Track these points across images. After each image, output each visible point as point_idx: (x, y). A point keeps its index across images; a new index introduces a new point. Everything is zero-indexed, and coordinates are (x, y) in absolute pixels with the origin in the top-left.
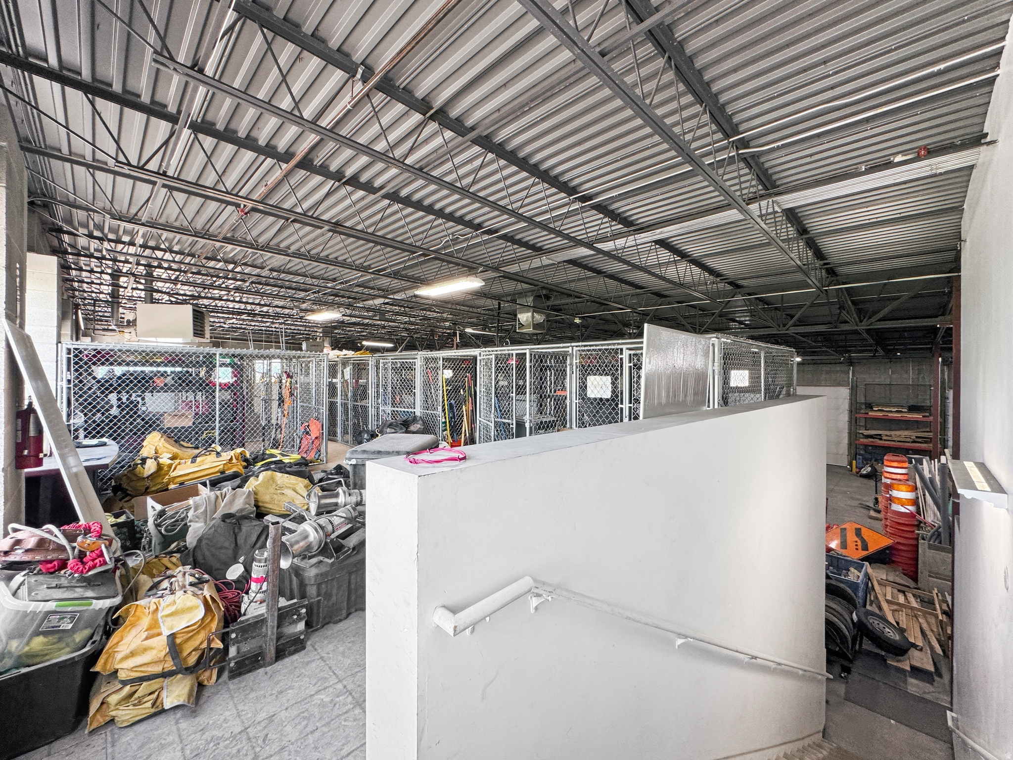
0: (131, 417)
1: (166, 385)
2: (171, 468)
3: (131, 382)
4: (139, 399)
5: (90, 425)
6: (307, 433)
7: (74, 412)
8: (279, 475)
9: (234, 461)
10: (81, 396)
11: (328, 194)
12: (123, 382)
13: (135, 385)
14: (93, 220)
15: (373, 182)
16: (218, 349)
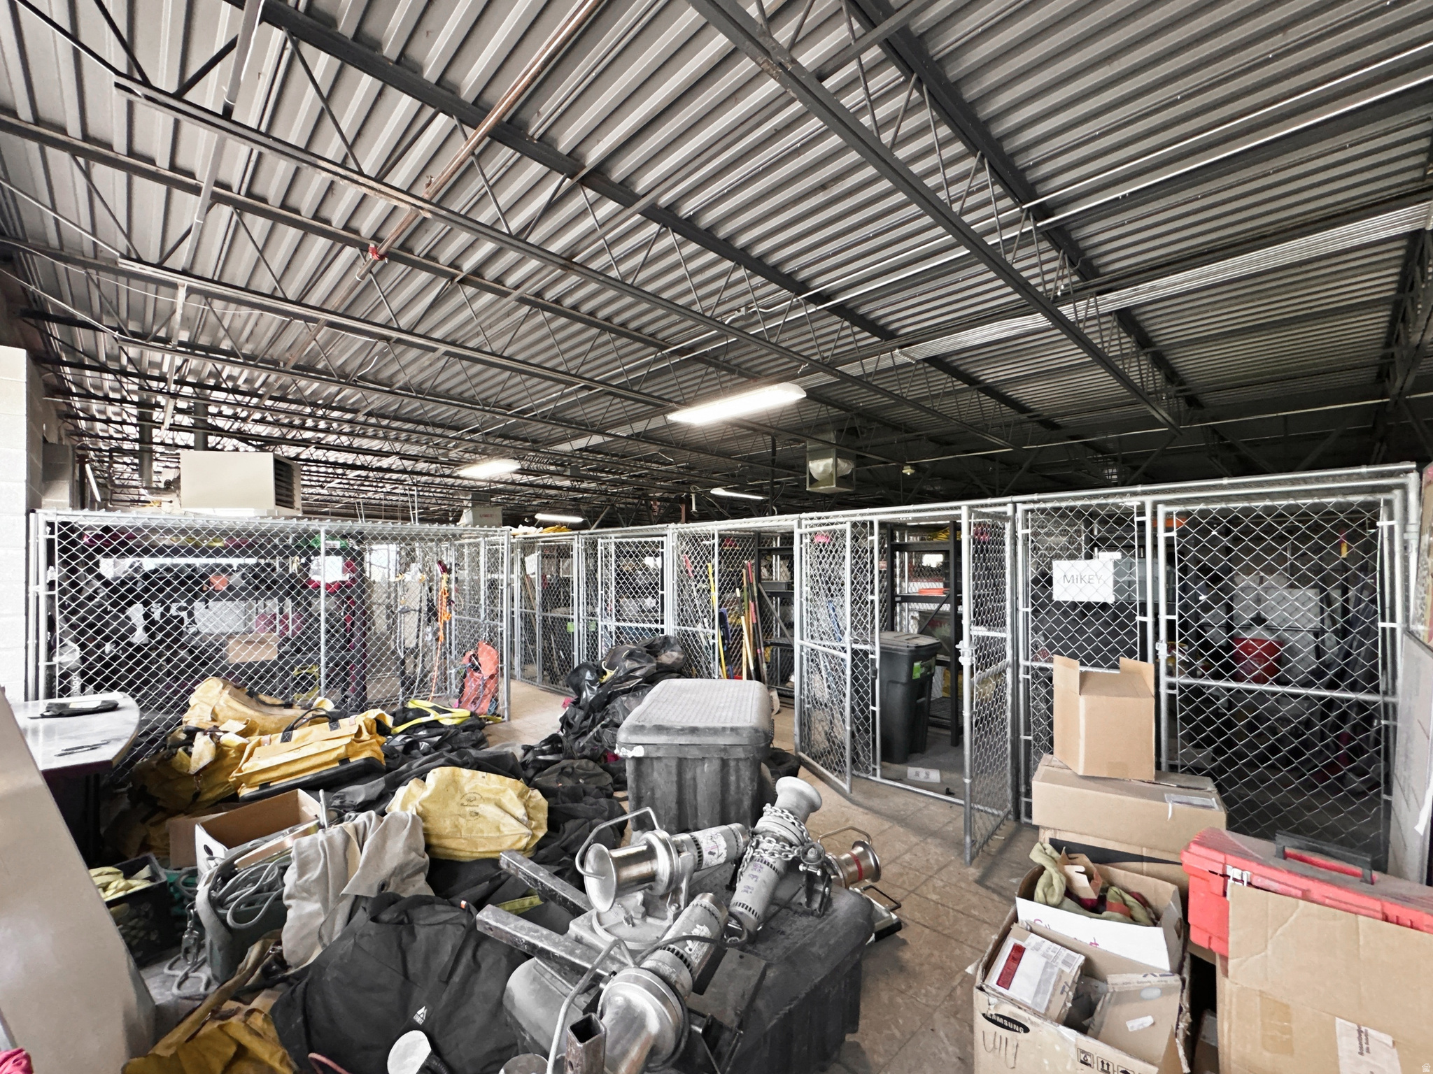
0: (169, 647)
1: (230, 588)
2: (242, 752)
3: (168, 583)
4: (184, 614)
5: (90, 667)
6: (477, 669)
7: (61, 641)
8: (466, 773)
9: (365, 735)
10: (74, 612)
11: (551, 206)
12: (153, 584)
13: (175, 590)
14: (98, 286)
15: (633, 184)
16: (323, 523)
